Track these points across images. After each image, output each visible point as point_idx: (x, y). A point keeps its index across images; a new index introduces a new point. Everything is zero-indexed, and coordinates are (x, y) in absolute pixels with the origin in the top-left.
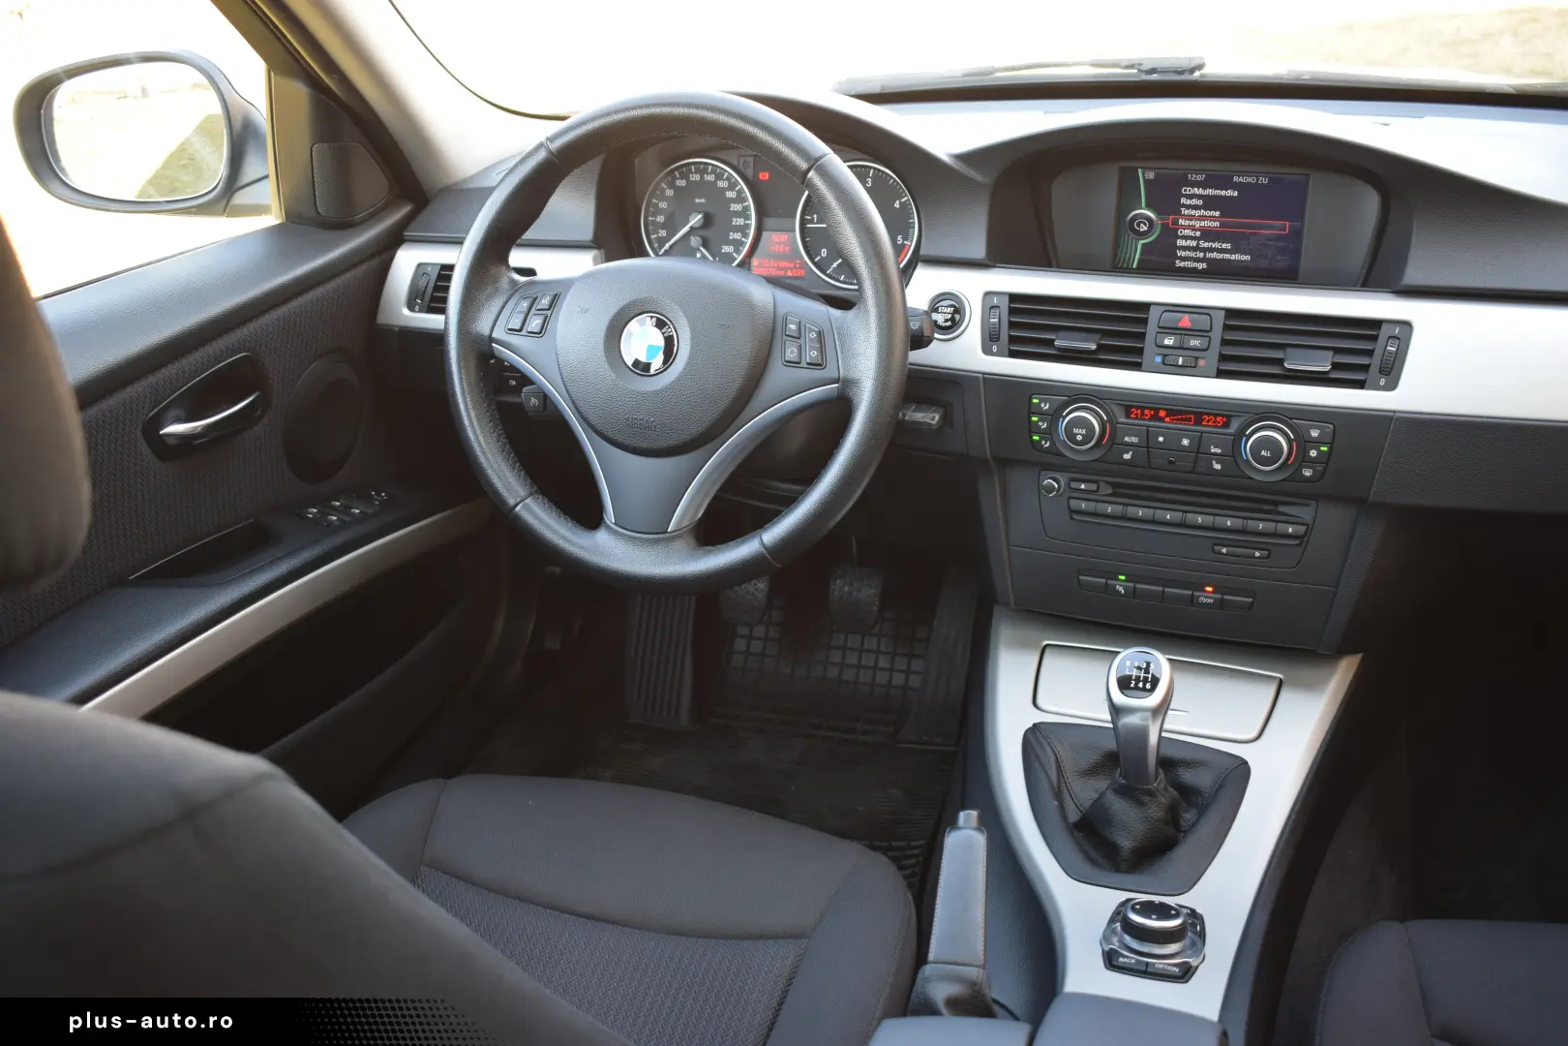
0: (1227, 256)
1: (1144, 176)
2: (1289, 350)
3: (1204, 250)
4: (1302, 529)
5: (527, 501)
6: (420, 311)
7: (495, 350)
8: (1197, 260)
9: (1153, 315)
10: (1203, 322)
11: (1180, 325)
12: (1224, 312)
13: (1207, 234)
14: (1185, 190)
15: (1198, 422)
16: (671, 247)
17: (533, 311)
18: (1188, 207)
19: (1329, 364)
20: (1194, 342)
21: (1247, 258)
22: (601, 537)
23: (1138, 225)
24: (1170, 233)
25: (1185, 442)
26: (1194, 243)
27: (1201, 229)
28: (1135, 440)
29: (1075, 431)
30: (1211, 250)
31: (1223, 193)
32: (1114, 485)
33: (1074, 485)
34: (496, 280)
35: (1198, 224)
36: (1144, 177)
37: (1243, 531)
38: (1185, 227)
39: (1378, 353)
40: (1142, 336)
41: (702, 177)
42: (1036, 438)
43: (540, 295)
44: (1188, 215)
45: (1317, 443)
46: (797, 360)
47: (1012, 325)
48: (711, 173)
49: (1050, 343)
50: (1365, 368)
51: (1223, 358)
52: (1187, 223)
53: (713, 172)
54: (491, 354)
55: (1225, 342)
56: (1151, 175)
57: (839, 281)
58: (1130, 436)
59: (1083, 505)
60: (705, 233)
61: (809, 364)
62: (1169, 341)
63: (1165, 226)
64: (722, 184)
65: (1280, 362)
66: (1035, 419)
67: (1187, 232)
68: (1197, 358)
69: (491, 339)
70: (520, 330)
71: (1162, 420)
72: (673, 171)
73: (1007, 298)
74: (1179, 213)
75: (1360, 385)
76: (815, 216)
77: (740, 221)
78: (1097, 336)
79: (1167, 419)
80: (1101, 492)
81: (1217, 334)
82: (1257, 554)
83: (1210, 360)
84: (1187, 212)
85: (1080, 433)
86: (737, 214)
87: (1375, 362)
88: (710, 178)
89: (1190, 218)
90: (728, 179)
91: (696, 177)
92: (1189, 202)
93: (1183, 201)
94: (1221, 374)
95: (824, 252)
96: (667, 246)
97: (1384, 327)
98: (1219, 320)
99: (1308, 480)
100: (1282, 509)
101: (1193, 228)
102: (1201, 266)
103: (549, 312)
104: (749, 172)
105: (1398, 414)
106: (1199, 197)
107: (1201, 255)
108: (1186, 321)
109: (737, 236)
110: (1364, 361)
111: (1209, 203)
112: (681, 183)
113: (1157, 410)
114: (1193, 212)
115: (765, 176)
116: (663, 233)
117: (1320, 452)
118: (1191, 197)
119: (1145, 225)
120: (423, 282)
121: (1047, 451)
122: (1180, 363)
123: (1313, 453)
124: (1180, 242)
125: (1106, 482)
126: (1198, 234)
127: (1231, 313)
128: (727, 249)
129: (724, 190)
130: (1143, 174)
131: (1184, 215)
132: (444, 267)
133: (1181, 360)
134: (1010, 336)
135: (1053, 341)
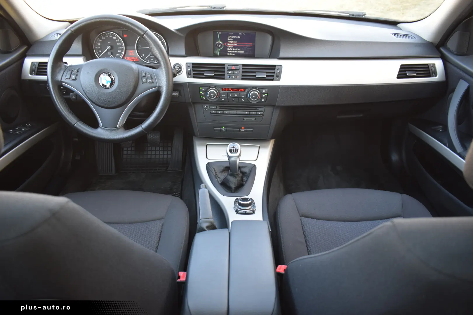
0: (239, 52)
1: (218, 34)
2: (257, 73)
3: (234, 51)
4: (262, 113)
5: (77, 123)
6: (34, 75)
7: (63, 85)
8: (232, 53)
9: (226, 66)
10: (237, 67)
11: (232, 68)
12: (242, 65)
13: (234, 47)
14: (228, 37)
15: (238, 91)
16: (102, 55)
17: (72, 74)
18: (229, 41)
19: (266, 76)
20: (236, 72)
21: (244, 52)
22: (99, 130)
23: (218, 45)
24: (226, 47)
25: (236, 95)
26: (231, 49)
27: (233, 46)
28: (225, 96)
29: (211, 95)
30: (235, 51)
31: (237, 37)
32: (220, 106)
33: (211, 107)
34: (60, 66)
35: (232, 45)
37: (250, 115)
39: (276, 73)
40: (224, 72)
41: (109, 37)
42: (202, 97)
43: (74, 69)
45: (264, 93)
46: (146, 82)
47: (193, 71)
48: (111, 35)
50: (273, 76)
51: (243, 76)
52: (229, 44)
53: (112, 35)
54: (62, 85)
55: (243, 72)
56: (220, 33)
57: (148, 62)
58: (223, 95)
59: (214, 112)
60: (111, 51)
61: (149, 83)
62: (230, 72)
63: (224, 45)
64: (114, 38)
65: (255, 76)
66: (201, 92)
67: (230, 47)
68: (237, 76)
69: (61, 82)
70: (69, 79)
71: (230, 91)
72: (101, 35)
73: (191, 64)
74: (227, 42)
75: (273, 80)
76: (140, 46)
77: (121, 48)
78: (214, 72)
79: (231, 90)
80: (217, 108)
81: (241, 70)
82: (253, 119)
83: (240, 76)
84: (229, 42)
85: (212, 95)
86: (120, 46)
87: (275, 75)
88: (111, 36)
89: (230, 43)
90: (116, 37)
91: (107, 37)
92: (229, 39)
93: (228, 39)
94: (243, 79)
95: (143, 55)
96: (101, 55)
97: (276, 66)
98: (241, 67)
99: (263, 102)
100: (257, 109)
101: (231, 46)
102: (233, 54)
103: (77, 74)
104: (121, 35)
105: (281, 86)
106: (232, 38)
107: (233, 52)
108: (233, 67)
109: (120, 51)
110: (273, 74)
111: (234, 40)
112: (103, 38)
113: (229, 89)
115: (125, 36)
116: (100, 51)
117: (265, 95)
118: (230, 38)
119: (220, 45)
120: (34, 67)
121: (204, 100)
122: (233, 77)
123: (264, 96)
124: (228, 49)
125: (218, 106)
126: (232, 47)
127: (243, 65)
128: (118, 55)
129: (115, 40)
130: (219, 33)
132: (40, 63)
133: (233, 76)
134: (193, 73)
135: (203, 74)
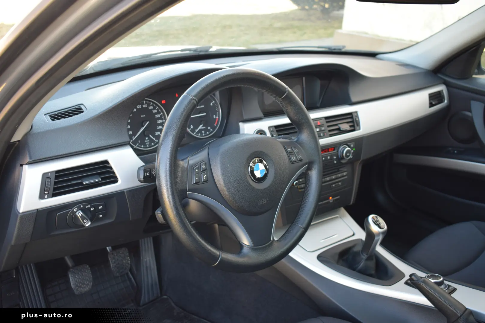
2: (339, 125)
4: (347, 173)
6: (48, 198)
7: (188, 195)
10: (322, 122)
15: (329, 151)
19: (349, 126)
20: (322, 129)
25: (328, 158)
37: (336, 179)
39: (355, 121)
45: (353, 148)
46: (296, 161)
48: (145, 104)
50: (354, 126)
55: (328, 127)
57: (199, 136)
61: (299, 161)
62: (318, 130)
64: (151, 108)
65: (340, 129)
68: (324, 133)
70: (199, 182)
73: (274, 128)
75: (354, 130)
77: (161, 121)
81: (326, 125)
82: (340, 183)
83: (327, 132)
86: (159, 119)
88: (145, 106)
90: (152, 105)
91: (140, 107)
94: (330, 136)
95: (192, 127)
96: (136, 137)
97: (353, 114)
103: (207, 171)
105: (364, 136)
108: (319, 123)
109: (160, 127)
110: (352, 124)
112: (135, 110)
115: (164, 101)
116: (130, 133)
120: (48, 183)
122: (322, 135)
123: (352, 151)
127: (326, 118)
128: (157, 133)
129: (152, 110)
132: (57, 172)
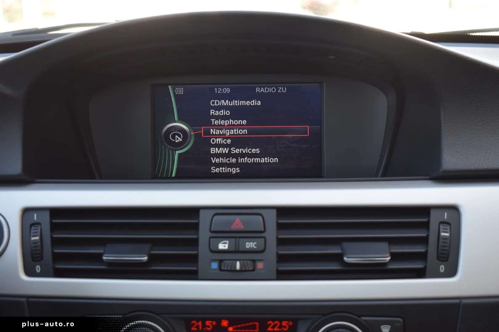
0: (257, 160)
2: (345, 245)
3: (236, 156)
8: (231, 165)
9: (204, 219)
10: (256, 222)
11: (233, 228)
12: (274, 211)
13: (237, 141)
14: (213, 103)
15: (263, 328)
18: (217, 118)
19: (388, 255)
20: (250, 245)
21: (276, 160)
23: (173, 137)
24: (203, 143)
26: (226, 150)
27: (231, 137)
30: (243, 155)
31: (248, 103)
35: (228, 133)
36: (174, 93)
38: (216, 136)
39: (432, 240)
40: (195, 243)
44: (218, 125)
47: (55, 242)
49: (98, 257)
50: (423, 256)
51: (281, 258)
52: (218, 132)
55: (281, 242)
56: (180, 91)
62: (223, 246)
63: (197, 136)
65: (339, 258)
67: (219, 140)
68: (254, 261)
71: (225, 329)
73: (48, 214)
74: (210, 124)
75: (420, 274)
78: (147, 247)
79: (231, 328)
81: (272, 234)
83: (268, 262)
84: (216, 122)
87: (431, 249)
89: (220, 127)
92: (217, 113)
93: (212, 112)
94: (282, 276)
97: (433, 212)
98: (272, 219)
101: (224, 137)
102: (234, 171)
105: (464, 301)
106: (226, 108)
107: (234, 160)
108: (238, 223)
110: (419, 249)
111: (236, 113)
113: (219, 320)
114: (222, 122)
118: (219, 108)
119: (180, 137)
122: (238, 268)
124: (213, 150)
126: (229, 141)
130: (174, 90)
131: (215, 125)
133: (238, 264)
134: (54, 254)
135: (101, 255)
